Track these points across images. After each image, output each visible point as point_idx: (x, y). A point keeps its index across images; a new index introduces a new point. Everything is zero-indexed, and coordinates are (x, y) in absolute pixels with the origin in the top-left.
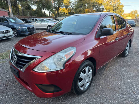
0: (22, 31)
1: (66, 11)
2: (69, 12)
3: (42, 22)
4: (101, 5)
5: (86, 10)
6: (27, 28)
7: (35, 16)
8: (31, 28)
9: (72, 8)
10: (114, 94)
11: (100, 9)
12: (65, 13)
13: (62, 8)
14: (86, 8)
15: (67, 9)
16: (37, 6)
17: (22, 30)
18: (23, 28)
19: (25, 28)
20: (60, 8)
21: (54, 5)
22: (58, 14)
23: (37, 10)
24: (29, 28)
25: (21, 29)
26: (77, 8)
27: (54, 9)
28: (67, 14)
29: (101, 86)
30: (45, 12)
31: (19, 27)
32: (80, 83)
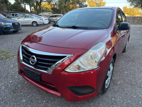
0: (5, 28)
1: (49, 7)
2: (52, 8)
3: (25, 18)
4: (85, 1)
5: (71, 6)
6: (11, 24)
7: (13, 10)
8: (17, 24)
9: (55, 3)
10: (135, 89)
11: (83, 5)
12: (47, 9)
13: (44, 3)
14: (70, 4)
15: (49, 4)
16: (15, 0)
18: (7, 24)
19: (9, 24)
20: (42, 3)
22: (40, 9)
23: (15, 4)
24: (13, 24)
25: (4, 25)
26: (61, 4)
27: (35, 4)
28: (50, 10)
29: (119, 83)
30: (25, 7)
31: (2, 23)
32: (106, 81)
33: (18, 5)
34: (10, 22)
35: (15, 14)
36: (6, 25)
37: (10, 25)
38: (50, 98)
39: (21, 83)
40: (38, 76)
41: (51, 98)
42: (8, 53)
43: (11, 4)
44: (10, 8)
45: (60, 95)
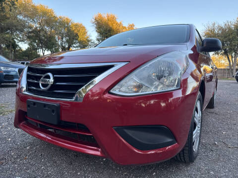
6: (17, 70)
13: (74, 48)
16: (29, 44)
17: (7, 74)
18: (10, 69)
19: (13, 69)
20: (71, 49)
21: (62, 44)
23: (28, 50)
25: (5, 72)
27: (60, 50)
30: (44, 54)
31: (2, 68)
32: (194, 132)
33: (33, 51)
34: (16, 67)
35: (26, 62)
36: (9, 72)
37: (14, 71)
38: (76, 173)
39: (18, 149)
40: (53, 111)
41: (79, 174)
42: (3, 107)
43: (21, 50)
44: (19, 56)
45: (98, 153)
